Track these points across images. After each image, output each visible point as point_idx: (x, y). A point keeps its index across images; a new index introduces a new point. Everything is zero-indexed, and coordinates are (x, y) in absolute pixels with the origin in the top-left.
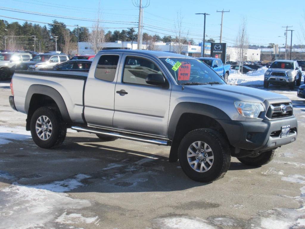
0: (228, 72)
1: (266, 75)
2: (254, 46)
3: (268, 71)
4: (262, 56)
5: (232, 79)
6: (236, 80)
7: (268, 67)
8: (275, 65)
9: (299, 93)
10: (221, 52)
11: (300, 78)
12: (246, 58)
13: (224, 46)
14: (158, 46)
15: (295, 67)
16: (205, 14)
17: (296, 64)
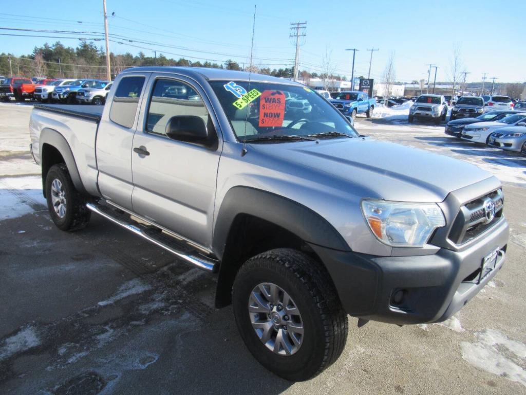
0: (373, 106)
1: (411, 110)
2: (399, 83)
3: (413, 105)
4: (406, 92)
5: (377, 113)
6: (381, 113)
7: (414, 101)
8: (420, 100)
9: (447, 130)
10: (369, 87)
11: (445, 114)
12: (391, 93)
13: (371, 81)
14: (313, 82)
15: (442, 102)
16: (354, 50)
17: (443, 99)
